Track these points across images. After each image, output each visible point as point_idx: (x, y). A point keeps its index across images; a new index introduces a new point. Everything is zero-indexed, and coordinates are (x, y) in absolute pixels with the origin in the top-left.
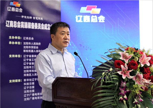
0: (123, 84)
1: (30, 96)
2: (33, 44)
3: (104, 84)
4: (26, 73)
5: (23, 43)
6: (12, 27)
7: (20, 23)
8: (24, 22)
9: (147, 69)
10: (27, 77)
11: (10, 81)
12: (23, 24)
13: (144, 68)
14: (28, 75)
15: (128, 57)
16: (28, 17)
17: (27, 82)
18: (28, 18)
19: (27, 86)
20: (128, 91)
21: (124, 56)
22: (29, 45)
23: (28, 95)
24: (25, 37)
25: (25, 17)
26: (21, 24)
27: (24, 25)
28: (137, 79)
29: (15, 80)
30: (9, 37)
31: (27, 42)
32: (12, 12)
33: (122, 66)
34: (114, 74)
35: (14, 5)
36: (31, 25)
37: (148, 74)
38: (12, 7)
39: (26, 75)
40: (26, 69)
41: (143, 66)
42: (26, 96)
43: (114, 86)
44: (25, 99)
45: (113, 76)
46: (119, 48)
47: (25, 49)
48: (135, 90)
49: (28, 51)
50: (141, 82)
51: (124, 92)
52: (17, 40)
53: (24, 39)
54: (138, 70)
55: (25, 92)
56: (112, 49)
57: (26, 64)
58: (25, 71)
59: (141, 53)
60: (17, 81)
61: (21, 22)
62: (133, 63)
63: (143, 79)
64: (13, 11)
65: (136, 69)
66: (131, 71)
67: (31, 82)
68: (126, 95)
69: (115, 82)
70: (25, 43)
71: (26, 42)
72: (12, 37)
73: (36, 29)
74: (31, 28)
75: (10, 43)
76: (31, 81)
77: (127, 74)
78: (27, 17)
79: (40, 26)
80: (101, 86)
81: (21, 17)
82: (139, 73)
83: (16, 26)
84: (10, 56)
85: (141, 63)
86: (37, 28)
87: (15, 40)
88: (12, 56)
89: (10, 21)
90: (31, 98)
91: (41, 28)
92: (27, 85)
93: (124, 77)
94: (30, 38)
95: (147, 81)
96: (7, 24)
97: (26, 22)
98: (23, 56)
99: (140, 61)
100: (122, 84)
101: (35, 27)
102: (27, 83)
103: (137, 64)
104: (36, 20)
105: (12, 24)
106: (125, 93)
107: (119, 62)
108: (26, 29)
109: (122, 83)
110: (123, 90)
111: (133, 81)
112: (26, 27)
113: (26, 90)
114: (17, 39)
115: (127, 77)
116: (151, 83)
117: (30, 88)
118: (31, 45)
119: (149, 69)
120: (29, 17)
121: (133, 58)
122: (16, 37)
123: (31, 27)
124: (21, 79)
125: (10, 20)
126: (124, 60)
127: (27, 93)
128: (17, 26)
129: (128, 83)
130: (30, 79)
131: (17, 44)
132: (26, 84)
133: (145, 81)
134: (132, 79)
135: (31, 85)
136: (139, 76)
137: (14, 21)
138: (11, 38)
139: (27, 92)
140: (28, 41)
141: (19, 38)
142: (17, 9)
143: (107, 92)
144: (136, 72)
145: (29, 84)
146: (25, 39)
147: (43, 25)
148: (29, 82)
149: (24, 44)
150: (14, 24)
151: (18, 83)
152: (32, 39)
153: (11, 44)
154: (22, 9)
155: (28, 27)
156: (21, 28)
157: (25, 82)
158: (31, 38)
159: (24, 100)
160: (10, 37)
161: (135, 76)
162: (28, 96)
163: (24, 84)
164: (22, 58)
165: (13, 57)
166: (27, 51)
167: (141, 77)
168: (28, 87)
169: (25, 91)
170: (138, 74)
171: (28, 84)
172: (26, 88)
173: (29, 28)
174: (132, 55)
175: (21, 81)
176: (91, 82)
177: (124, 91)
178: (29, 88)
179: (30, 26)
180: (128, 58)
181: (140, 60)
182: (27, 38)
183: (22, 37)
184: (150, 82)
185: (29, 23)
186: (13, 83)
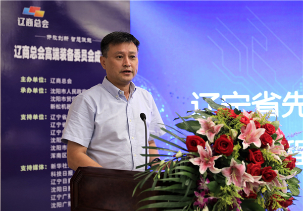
0: (204, 183)
1: (63, 198)
2: (70, 93)
4: (57, 152)
5: (49, 91)
6: (28, 58)
7: (43, 51)
8: (51, 49)
9: (256, 153)
10: (57, 161)
11: (23, 168)
12: (50, 52)
13: (250, 151)
14: (59, 155)
15: (215, 130)
16: (60, 37)
17: (57, 170)
18: (59, 39)
19: (57, 178)
20: (211, 198)
21: (208, 127)
22: (61, 95)
23: (59, 196)
24: (54, 79)
25: (55, 37)
26: (47, 52)
27: (51, 55)
28: (234, 174)
29: (32, 165)
30: (20, 79)
31: (58, 88)
32: (28, 27)
33: (199, 148)
34: (183, 164)
35: (32, 14)
36: (67, 52)
37: (259, 164)
38: (28, 18)
39: (56, 155)
40: (56, 144)
41: (247, 147)
42: (56, 198)
44: (53, 206)
45: (181, 167)
47: (53, 103)
48: (224, 198)
49: (61, 107)
50: (242, 180)
51: (204, 200)
52: (38, 85)
53: (51, 82)
55: (53, 190)
57: (55, 133)
58: (54, 147)
59: (244, 120)
60: (37, 169)
61: (46, 48)
62: (223, 141)
63: (246, 173)
64: (30, 26)
65: (230, 154)
66: (216, 158)
67: (65, 169)
68: (208, 207)
70: (53, 90)
71: (55, 89)
72: (26, 79)
73: (78, 62)
74: (66, 59)
75: (23, 90)
76: (66, 167)
77: (209, 164)
78: (58, 38)
79: (86, 55)
80: (154, 187)
81: (46, 38)
82: (235, 161)
83: (36, 55)
84: (23, 117)
85: (244, 140)
86: (79, 60)
87: (32, 85)
88: (26, 118)
89: (23, 47)
90: (65, 203)
91: (88, 59)
92: (58, 176)
93: (202, 171)
94: (64, 81)
95: (254, 178)
96: (18, 51)
97: (55, 47)
98: (49, 117)
99: (243, 136)
100: (201, 183)
101: (74, 58)
102: (58, 172)
103: (232, 143)
104: (78, 42)
105: (27, 52)
106: (206, 203)
107: (195, 140)
108: (57, 61)
109: (201, 182)
110: (202, 196)
112: (56, 58)
113: (56, 186)
114: (38, 83)
115: (210, 170)
116: (262, 182)
117: (64, 183)
118: (66, 95)
119: (262, 153)
120: (62, 38)
122: (35, 79)
123: (67, 57)
124: (44, 164)
125: (23, 45)
126: (207, 135)
127: (57, 193)
128: (38, 56)
129: (213, 183)
130: (63, 164)
131: (38, 93)
132: (55, 175)
133: (248, 177)
134: (223, 174)
135: (65, 177)
136: (238, 168)
137: (30, 47)
138: (25, 81)
139: (57, 191)
140: (61, 86)
141: (41, 80)
142: (37, 22)
144: (230, 160)
145: (62, 175)
146: (54, 82)
147: (93, 53)
148: (62, 170)
149: (51, 93)
150: (32, 52)
151: (39, 171)
152: (70, 81)
153: (25, 93)
154: (48, 20)
155: (61, 58)
156: (46, 59)
157: (53, 170)
158: (67, 79)
159: (52, 207)
160: (23, 79)
161: (229, 168)
162: (59, 199)
163: (51, 174)
164: (48, 121)
165: (29, 120)
166: (58, 107)
167: (241, 171)
168: (59, 181)
169: (54, 188)
170: (234, 164)
171: (59, 174)
172: (56, 182)
173: (62, 60)
175: (46, 168)
176: (135, 179)
177: (203, 198)
178: (61, 183)
179: (66, 55)
180: (215, 132)
181: (241, 134)
182: (58, 81)
183: (48, 78)
184: (260, 180)
185: (63, 50)
186: (28, 173)
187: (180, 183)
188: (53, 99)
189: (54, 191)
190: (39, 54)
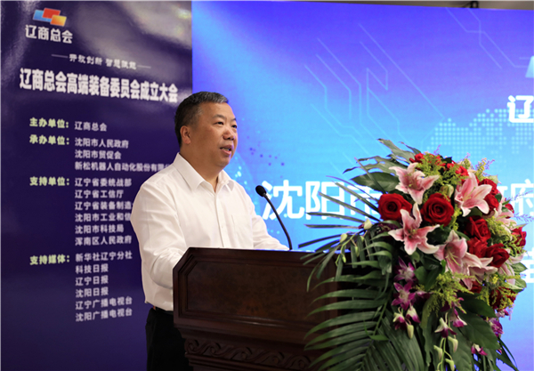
0: (405, 270)
1: (94, 306)
2: (104, 146)
3: (347, 269)
4: (84, 235)
5: (72, 142)
6: (41, 89)
7: (64, 79)
8: (76, 76)
9: (480, 223)
10: (84, 249)
11: (34, 260)
12: (75, 81)
13: (471, 219)
14: (87, 241)
15: (421, 185)
16: (89, 58)
17: (84, 263)
18: (88, 62)
19: (84, 275)
20: (420, 293)
21: (409, 181)
22: (91, 148)
23: (88, 303)
24: (80, 123)
25: (81, 59)
26: (69, 80)
27: (76, 85)
28: (450, 255)
29: (48, 256)
30: (29, 122)
31: (87, 137)
32: (41, 40)
33: (404, 213)
34: (376, 240)
35: (47, 20)
36: (100, 83)
37: (484, 239)
38: (41, 26)
39: (83, 241)
40: (83, 224)
41: (468, 214)
42: (83, 306)
43: (379, 278)
44: (79, 317)
45: (376, 244)
46: (389, 156)
47: (79, 160)
48: (442, 291)
49: (90, 166)
50: (462, 265)
51: (409, 296)
52: (56, 132)
53: (76, 128)
54: (452, 228)
55: (79, 293)
56: (366, 159)
57: (82, 206)
58: (80, 228)
59: (460, 170)
60: (54, 261)
61: (68, 75)
62: (437, 203)
63: (469, 254)
64: (44, 39)
65: (447, 223)
66: (431, 229)
67: (97, 263)
68: (414, 307)
69: (381, 266)
70: (79, 140)
71: (82, 138)
72: (38, 122)
73: (115, 97)
74: (98, 94)
76: (98, 259)
77: (417, 240)
78: (86, 60)
79: (128, 88)
80: (339, 276)
81: (69, 59)
82: (456, 235)
83: (53, 85)
84: (34, 181)
85: (462, 203)
86: (118, 96)
87: (47, 131)
88: (38, 182)
89: (34, 71)
90: (97, 313)
91: (130, 93)
92: (86, 272)
93: (410, 250)
94: (95, 127)
95: (482, 261)
96: (25, 78)
97: (83, 74)
98: (72, 182)
99: (459, 197)
100: (400, 271)
101: (110, 92)
102: (86, 267)
103: (450, 205)
104: (116, 68)
105: (39, 80)
106: (411, 302)
107: (395, 201)
108: (85, 95)
109: (401, 268)
110: (406, 290)
111: (435, 263)
112: (83, 90)
113: (82, 288)
114: (56, 128)
115: (420, 249)
116: (491, 268)
117: (94, 283)
118: (98, 149)
119: (486, 222)
120: (93, 59)
121: (437, 186)
122: (52, 123)
123: (99, 90)
124: (66, 255)
125: (33, 68)
126: (411, 192)
127: (85, 299)
128: (56, 86)
129: (421, 269)
130: (94, 254)
131: (56, 145)
132: (81, 271)
133: (473, 260)
135: (96, 274)
136: (457, 245)
137: (45, 72)
138: (37, 126)
139: (85, 295)
140: (90, 134)
141: (61, 124)
142: (54, 33)
143: (356, 299)
144: (448, 234)
145: (92, 270)
146: (79, 128)
147: (138, 86)
148: (92, 263)
149: (76, 145)
150: (46, 79)
151: (57, 265)
152: (103, 127)
153: (37, 144)
154: (71, 32)
155: (90, 90)
156: (69, 92)
157: (79, 264)
158: (99, 124)
159: (77, 320)
160: (33, 122)
161: (444, 246)
162: (88, 308)
163: (75, 270)
164: (70, 189)
165: (42, 185)
166: (86, 166)
167: (461, 250)
168: (88, 280)
169: (80, 291)
170: (454, 238)
171: (88, 269)
173: (93, 94)
174: (437, 177)
175: (68, 261)
176: (305, 264)
177: (409, 293)
178: (91, 283)
179: (98, 87)
180: (422, 189)
181: (457, 193)
182: (87, 126)
183: (71, 121)
184: (490, 265)
185: (95, 79)
186: (40, 267)
187: (379, 270)
188: (79, 154)
189: (81, 296)
190: (57, 83)
